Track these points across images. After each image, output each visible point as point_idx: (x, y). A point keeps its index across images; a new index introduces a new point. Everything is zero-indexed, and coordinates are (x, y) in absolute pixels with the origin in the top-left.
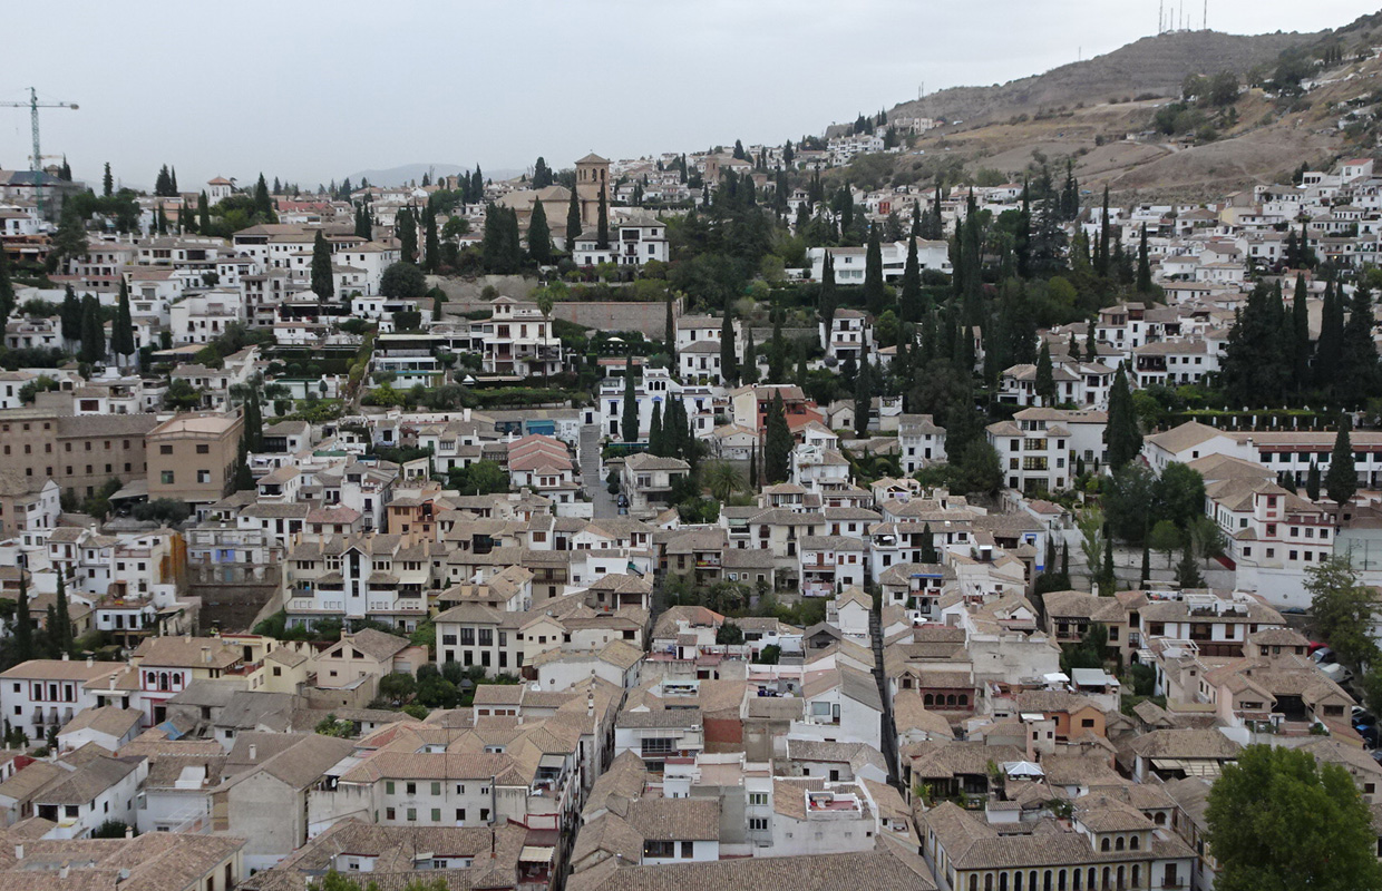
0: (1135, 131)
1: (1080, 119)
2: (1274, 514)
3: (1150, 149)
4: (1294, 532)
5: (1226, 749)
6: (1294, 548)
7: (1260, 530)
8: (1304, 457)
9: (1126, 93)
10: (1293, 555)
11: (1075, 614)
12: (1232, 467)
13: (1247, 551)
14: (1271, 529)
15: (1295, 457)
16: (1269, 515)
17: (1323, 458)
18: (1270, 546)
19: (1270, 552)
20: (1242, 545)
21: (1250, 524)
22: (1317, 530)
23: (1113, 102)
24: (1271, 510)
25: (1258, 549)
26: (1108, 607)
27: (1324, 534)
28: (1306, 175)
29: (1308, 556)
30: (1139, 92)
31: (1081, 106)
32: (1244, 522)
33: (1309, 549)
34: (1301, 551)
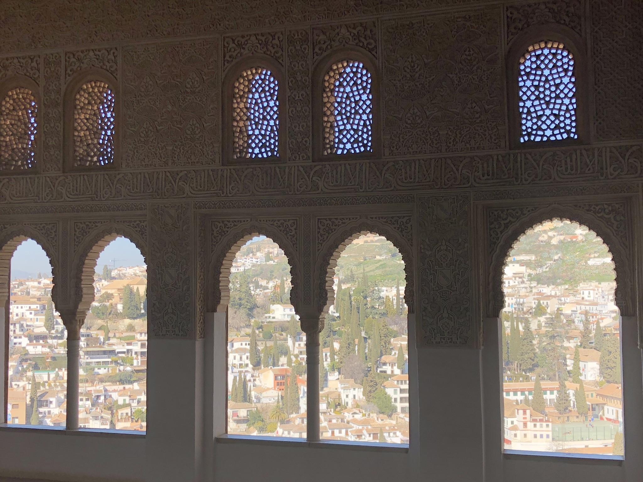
4: (535, 426)
6: (535, 433)
7: (521, 425)
8: (523, 393)
10: (535, 436)
13: (515, 435)
14: (525, 425)
15: (519, 393)
16: (524, 418)
17: (530, 393)
18: (525, 432)
19: (525, 435)
20: (513, 433)
21: (515, 423)
22: (544, 424)
24: (524, 416)
25: (520, 434)
27: (547, 426)
29: (542, 436)
32: (512, 422)
33: (542, 433)
34: (538, 434)
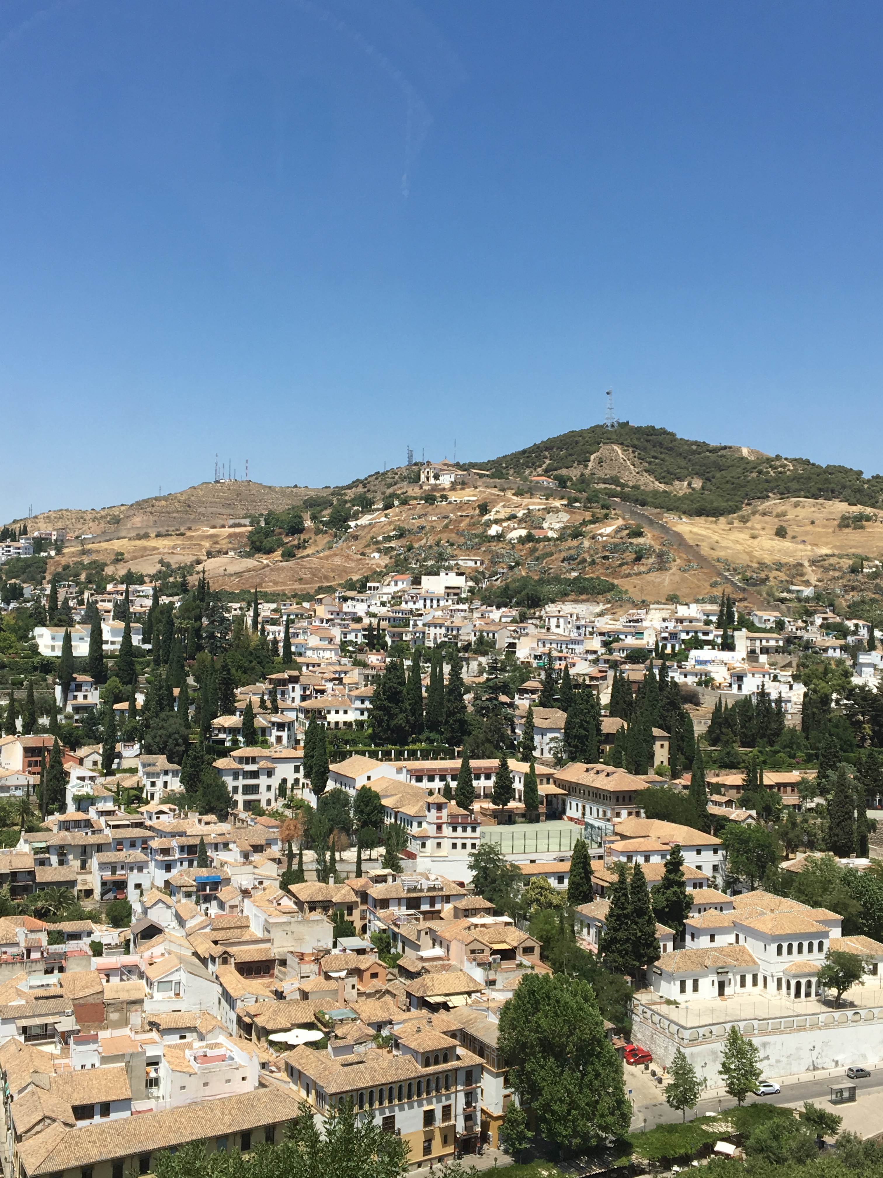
0: (234, 549)
1: (191, 538)
2: (441, 818)
3: (250, 563)
4: (454, 830)
5: (471, 985)
6: (454, 841)
7: (433, 830)
8: (443, 778)
9: (222, 522)
10: (454, 846)
11: (320, 898)
12: (396, 787)
13: (423, 847)
14: (439, 828)
15: (437, 779)
16: (438, 818)
17: (453, 778)
18: (439, 841)
19: (439, 845)
20: (419, 840)
21: (425, 826)
22: (469, 827)
23: (214, 527)
24: (439, 815)
25: (431, 844)
26: (343, 892)
27: (474, 830)
28: (369, 584)
29: (464, 846)
30: (231, 522)
31: (190, 529)
32: (420, 825)
33: (464, 841)
34: (459, 843)
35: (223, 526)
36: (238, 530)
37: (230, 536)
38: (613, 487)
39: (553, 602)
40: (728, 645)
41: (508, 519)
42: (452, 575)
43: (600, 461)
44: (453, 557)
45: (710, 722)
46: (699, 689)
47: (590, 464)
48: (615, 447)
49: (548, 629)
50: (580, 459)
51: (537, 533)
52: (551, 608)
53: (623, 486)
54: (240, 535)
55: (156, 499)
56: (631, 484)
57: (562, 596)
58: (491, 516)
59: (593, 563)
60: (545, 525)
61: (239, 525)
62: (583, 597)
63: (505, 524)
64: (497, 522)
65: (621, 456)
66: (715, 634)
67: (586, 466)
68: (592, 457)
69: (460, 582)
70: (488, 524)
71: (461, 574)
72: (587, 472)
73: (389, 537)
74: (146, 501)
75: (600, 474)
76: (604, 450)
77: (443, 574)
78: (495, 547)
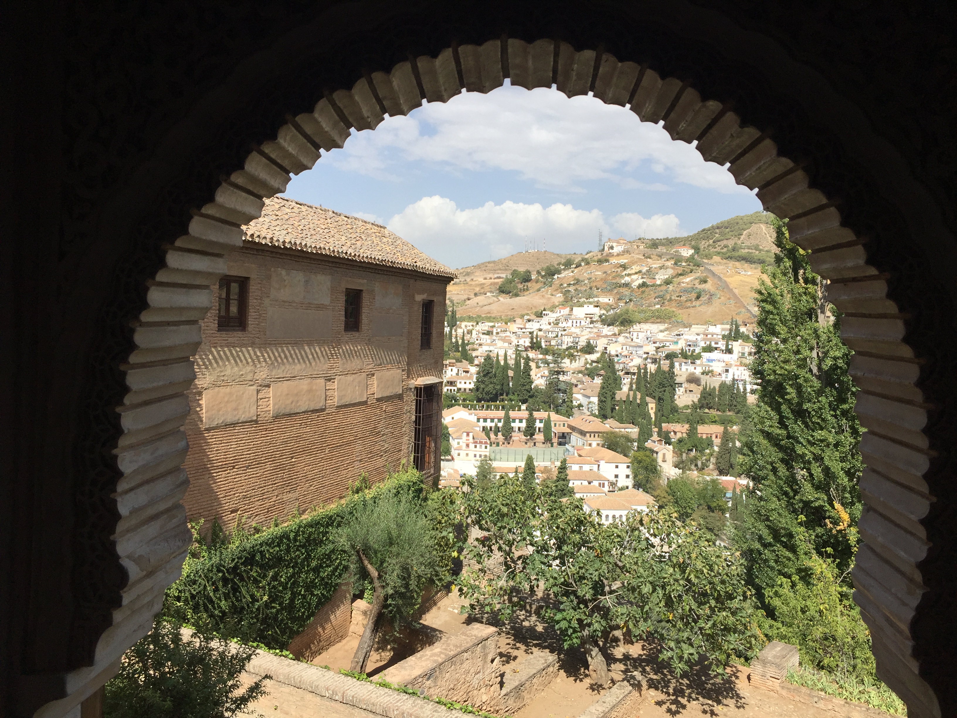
0: (490, 292)
1: (471, 285)
2: (468, 440)
3: (494, 299)
4: (476, 447)
6: (475, 453)
7: (464, 446)
9: (491, 276)
10: (475, 456)
12: (463, 423)
13: (459, 455)
14: (468, 445)
15: (489, 421)
17: (499, 420)
18: (467, 452)
19: (467, 455)
20: (457, 452)
21: (461, 444)
22: (483, 446)
24: (468, 438)
25: (463, 454)
27: (486, 447)
28: (545, 312)
29: (480, 456)
30: (496, 276)
32: (458, 443)
33: (481, 453)
34: (478, 454)
35: (491, 278)
36: (496, 280)
37: (491, 284)
38: (754, 251)
39: (640, 323)
40: (729, 351)
41: (636, 273)
42: (591, 306)
43: (749, 235)
44: (597, 296)
45: (699, 396)
46: (702, 376)
47: (742, 237)
48: (762, 225)
49: (632, 340)
50: (736, 234)
51: (649, 282)
52: (636, 327)
53: (760, 251)
54: (495, 284)
55: (489, 263)
56: (766, 249)
57: (646, 321)
58: (628, 272)
59: (670, 300)
60: (657, 277)
61: (499, 278)
62: (659, 320)
63: (633, 277)
64: (629, 275)
65: (764, 231)
66: (722, 345)
67: (739, 238)
68: (745, 232)
69: (597, 311)
70: (622, 277)
71: (597, 306)
72: (739, 242)
73: (570, 284)
74: (483, 264)
75: (747, 243)
76: (754, 227)
77: (585, 306)
78: (624, 290)
